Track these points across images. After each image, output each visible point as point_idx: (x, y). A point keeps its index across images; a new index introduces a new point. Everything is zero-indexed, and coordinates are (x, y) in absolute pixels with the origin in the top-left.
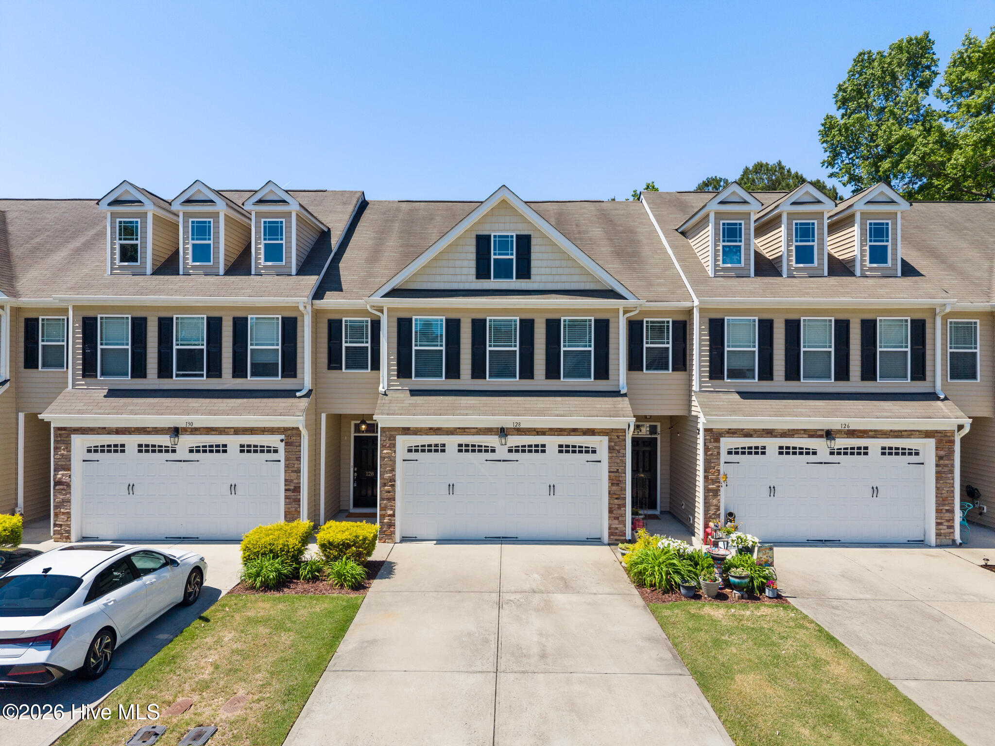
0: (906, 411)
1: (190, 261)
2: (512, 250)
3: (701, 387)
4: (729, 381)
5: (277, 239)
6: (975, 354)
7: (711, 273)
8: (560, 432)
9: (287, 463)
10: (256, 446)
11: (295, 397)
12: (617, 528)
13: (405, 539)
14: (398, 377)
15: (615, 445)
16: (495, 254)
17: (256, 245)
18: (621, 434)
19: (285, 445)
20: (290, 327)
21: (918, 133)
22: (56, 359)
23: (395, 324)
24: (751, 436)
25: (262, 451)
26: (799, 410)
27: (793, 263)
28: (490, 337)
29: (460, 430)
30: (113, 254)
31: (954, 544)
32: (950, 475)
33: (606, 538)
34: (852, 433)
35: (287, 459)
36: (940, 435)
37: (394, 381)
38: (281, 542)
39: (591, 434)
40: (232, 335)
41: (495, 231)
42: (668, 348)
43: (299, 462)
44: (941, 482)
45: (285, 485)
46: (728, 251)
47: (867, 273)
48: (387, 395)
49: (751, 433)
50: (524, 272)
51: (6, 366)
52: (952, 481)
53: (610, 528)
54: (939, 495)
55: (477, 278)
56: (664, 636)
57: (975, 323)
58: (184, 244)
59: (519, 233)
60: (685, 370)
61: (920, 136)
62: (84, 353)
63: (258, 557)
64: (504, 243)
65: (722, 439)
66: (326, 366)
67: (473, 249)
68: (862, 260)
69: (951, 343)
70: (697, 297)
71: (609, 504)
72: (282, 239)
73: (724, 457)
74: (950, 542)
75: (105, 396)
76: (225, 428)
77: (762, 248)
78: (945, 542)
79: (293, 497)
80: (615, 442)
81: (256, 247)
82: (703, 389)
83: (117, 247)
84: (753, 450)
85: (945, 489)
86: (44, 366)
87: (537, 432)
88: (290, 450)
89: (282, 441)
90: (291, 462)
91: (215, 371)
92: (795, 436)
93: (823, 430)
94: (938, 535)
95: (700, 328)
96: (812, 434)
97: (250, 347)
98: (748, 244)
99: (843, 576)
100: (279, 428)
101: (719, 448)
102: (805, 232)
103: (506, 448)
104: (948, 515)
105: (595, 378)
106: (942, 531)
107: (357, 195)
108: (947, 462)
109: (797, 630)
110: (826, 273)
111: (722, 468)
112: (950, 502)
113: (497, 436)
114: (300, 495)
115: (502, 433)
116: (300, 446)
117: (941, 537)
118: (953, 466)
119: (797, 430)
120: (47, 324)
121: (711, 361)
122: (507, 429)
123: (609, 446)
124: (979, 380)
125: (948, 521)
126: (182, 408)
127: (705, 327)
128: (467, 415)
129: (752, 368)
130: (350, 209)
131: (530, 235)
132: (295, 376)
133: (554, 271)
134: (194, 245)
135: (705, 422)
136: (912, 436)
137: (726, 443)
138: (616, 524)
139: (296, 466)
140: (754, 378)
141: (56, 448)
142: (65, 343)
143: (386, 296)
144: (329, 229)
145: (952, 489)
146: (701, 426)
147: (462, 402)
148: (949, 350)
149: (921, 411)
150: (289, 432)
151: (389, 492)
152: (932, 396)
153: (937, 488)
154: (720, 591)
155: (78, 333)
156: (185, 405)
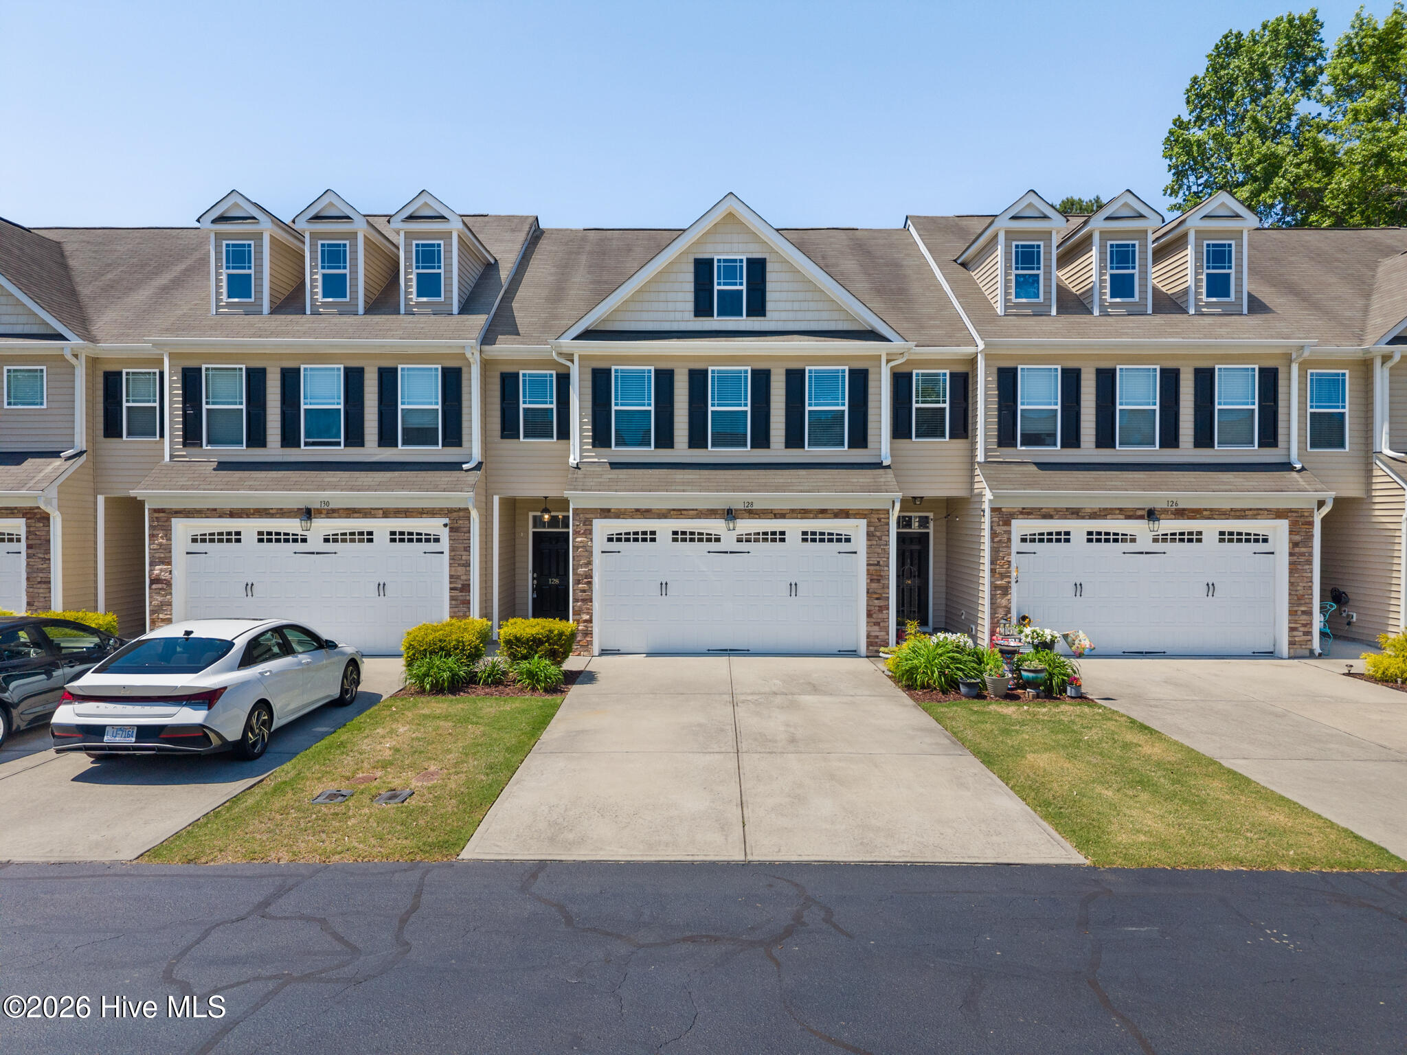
0: (1251, 483)
1: (319, 297)
2: (741, 278)
3: (986, 456)
4: (1024, 448)
5: (433, 268)
6: (1343, 415)
7: (1000, 309)
8: (804, 513)
9: (453, 554)
10: (411, 534)
11: (462, 470)
12: (877, 637)
13: (604, 652)
14: (594, 445)
15: (875, 531)
16: (719, 284)
17: (406, 275)
18: (883, 516)
19: (450, 532)
20: (452, 381)
21: (1287, 149)
22: (147, 424)
23: (589, 377)
24: (1050, 517)
25: (419, 540)
26: (1113, 483)
27: (1108, 297)
28: (713, 393)
29: (675, 512)
30: (218, 287)
31: (1312, 655)
32: (1307, 567)
33: (863, 649)
34: (1181, 514)
35: (452, 549)
36: (1295, 515)
37: (587, 451)
38: (454, 637)
39: (844, 515)
40: (377, 391)
41: (719, 253)
42: (944, 409)
43: (467, 553)
44: (1296, 575)
45: (451, 583)
46: (1023, 282)
47: (1203, 310)
48: (580, 469)
49: (1052, 513)
50: (758, 307)
51: (81, 433)
52: (1310, 575)
53: (868, 637)
54: (1293, 593)
55: (696, 315)
56: (941, 727)
57: (1344, 375)
58: (312, 274)
59: (750, 256)
60: (966, 437)
61: (1289, 153)
62: (185, 415)
63: (425, 656)
64: (730, 269)
65: (1014, 522)
66: (498, 433)
67: (690, 277)
68: (1197, 293)
69: (1312, 401)
70: (982, 339)
71: (868, 605)
72: (439, 267)
73: (1016, 545)
74: (1307, 653)
75: (214, 470)
76: (371, 509)
77: (1067, 282)
78: (1300, 651)
79: (461, 598)
80: (875, 527)
81: (405, 278)
82: (989, 460)
83: (224, 277)
84: (1054, 537)
85: (1301, 584)
86: (129, 434)
87: (775, 515)
88: (456, 538)
89: (445, 525)
90: (458, 553)
91: (355, 437)
92: (1108, 517)
93: (1144, 509)
94: (1291, 643)
95: (985, 380)
96: (1130, 514)
97: (400, 407)
98: (1048, 273)
99: (1166, 682)
100: (441, 509)
101: (1009, 532)
102: (1122, 256)
103: (734, 535)
104: (1304, 617)
105: (850, 447)
106: (1297, 639)
107: (530, 221)
108: (1303, 550)
109: (1105, 722)
110: (1150, 311)
111: (1014, 558)
112: (1307, 601)
113: (723, 520)
114: (469, 595)
115: (730, 515)
116: (469, 532)
117: (1295, 646)
118: (1311, 554)
119: (1111, 509)
120: (133, 380)
121: (999, 423)
122: (736, 510)
123: (867, 532)
124: (1347, 449)
125: (1304, 625)
126: (315, 483)
127: (993, 378)
128: (684, 491)
129: (1053, 432)
130: (521, 237)
131: (765, 259)
132: (460, 444)
133: (796, 306)
134: (324, 276)
135: (992, 498)
136: (1259, 517)
137: (1020, 527)
138: (876, 631)
139: (464, 557)
140: (1055, 445)
141: (152, 536)
142: (157, 405)
143: (577, 338)
144: (496, 260)
145: (1310, 584)
146: (986, 506)
147: (678, 476)
148: (1309, 410)
149: (1270, 483)
150: (455, 514)
151: (584, 591)
152: (1287, 466)
153: (1291, 584)
154: (1010, 692)
155: (177, 388)
156: (319, 479)
